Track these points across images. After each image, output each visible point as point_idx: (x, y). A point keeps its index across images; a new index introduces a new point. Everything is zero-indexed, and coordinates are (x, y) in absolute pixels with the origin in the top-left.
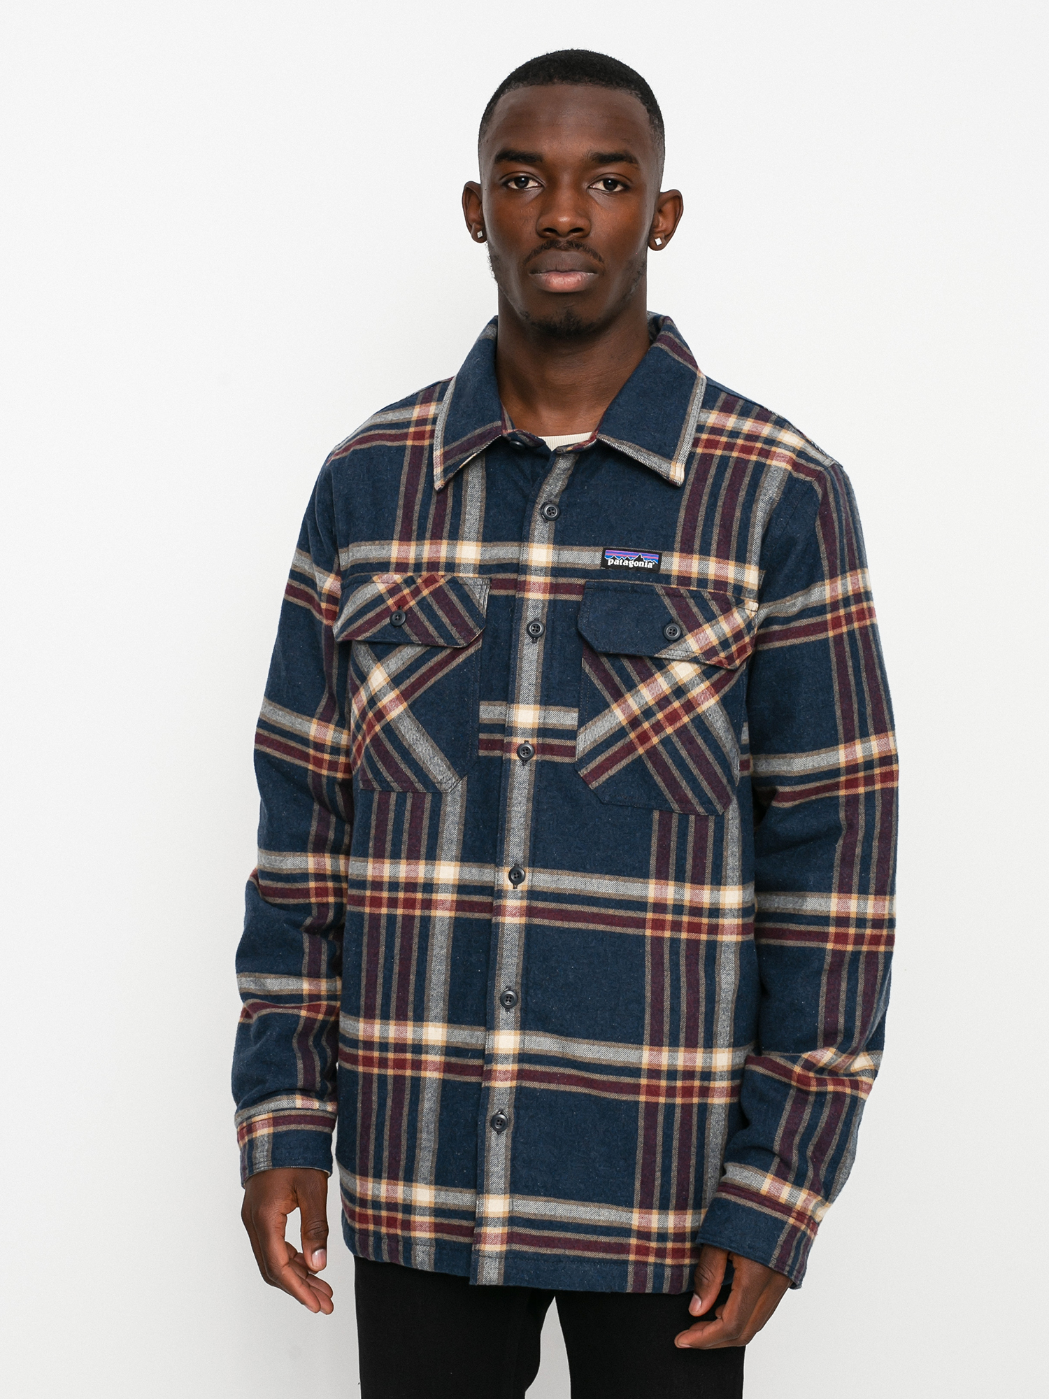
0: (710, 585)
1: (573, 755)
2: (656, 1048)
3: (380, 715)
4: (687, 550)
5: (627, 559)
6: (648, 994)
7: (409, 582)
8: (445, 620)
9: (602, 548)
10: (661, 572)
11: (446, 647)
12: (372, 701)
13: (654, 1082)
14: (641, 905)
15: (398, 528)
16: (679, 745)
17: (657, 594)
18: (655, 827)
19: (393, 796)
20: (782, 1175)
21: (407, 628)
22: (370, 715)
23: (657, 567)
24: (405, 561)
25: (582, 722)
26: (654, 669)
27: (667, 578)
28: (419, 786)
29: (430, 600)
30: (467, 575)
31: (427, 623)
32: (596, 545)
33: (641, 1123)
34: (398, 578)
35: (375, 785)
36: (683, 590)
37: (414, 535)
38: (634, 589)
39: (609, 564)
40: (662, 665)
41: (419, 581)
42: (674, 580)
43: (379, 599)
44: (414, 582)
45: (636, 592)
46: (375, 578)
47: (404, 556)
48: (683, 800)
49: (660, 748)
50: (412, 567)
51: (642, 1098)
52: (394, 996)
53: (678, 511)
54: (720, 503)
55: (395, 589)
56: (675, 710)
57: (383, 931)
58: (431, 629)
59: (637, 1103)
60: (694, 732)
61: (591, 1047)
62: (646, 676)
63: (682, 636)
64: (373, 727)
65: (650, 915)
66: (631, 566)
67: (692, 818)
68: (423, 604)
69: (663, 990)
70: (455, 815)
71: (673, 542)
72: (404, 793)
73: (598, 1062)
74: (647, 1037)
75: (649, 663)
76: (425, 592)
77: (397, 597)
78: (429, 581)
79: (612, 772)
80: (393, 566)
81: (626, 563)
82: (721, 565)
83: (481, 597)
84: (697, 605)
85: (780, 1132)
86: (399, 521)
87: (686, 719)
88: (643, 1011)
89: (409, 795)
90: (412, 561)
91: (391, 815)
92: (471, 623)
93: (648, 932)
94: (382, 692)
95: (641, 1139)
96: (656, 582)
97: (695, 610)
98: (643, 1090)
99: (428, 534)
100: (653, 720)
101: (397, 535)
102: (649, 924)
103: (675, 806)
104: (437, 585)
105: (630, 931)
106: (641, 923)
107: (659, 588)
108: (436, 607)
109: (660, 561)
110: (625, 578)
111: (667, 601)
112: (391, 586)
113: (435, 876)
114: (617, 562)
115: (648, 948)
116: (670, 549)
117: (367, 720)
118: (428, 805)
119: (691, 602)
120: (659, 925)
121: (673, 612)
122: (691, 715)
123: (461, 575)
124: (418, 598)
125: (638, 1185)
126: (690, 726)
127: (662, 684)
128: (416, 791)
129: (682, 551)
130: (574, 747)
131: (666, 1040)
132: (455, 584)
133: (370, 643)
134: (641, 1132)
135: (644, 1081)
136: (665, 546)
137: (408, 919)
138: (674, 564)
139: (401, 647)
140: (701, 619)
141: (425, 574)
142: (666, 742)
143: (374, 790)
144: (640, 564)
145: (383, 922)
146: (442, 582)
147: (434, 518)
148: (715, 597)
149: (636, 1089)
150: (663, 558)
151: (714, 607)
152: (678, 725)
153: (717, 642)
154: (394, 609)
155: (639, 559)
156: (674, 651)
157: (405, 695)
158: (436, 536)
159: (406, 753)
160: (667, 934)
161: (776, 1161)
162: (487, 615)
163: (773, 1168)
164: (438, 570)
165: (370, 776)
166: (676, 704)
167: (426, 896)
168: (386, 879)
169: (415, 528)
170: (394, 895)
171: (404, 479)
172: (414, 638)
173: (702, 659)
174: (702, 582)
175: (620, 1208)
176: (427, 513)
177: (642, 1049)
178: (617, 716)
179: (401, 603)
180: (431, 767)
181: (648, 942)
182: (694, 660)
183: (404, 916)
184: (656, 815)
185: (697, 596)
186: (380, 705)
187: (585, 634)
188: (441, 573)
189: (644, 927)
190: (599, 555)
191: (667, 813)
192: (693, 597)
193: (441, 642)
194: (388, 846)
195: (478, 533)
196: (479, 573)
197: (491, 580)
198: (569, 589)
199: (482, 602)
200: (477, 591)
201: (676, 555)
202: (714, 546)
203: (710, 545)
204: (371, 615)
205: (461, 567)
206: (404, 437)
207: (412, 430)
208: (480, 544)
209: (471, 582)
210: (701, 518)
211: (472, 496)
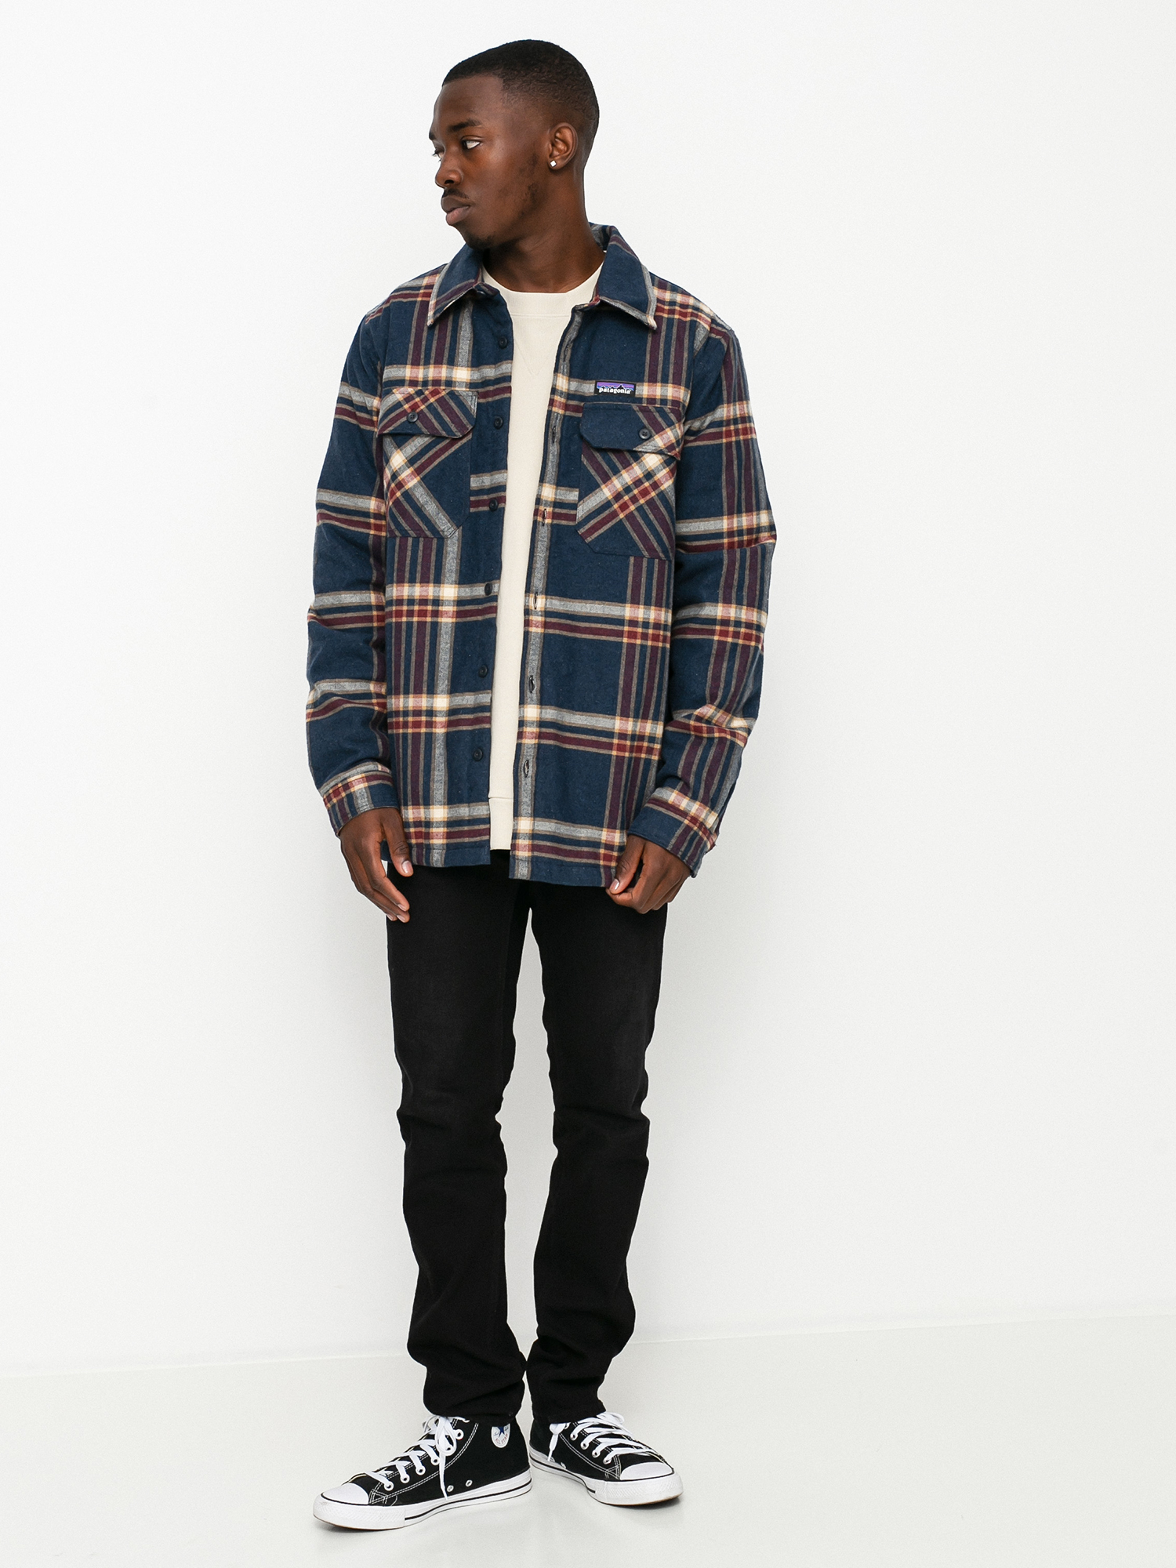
0: (669, 403)
1: (575, 520)
2: (624, 718)
3: (400, 485)
4: (653, 380)
5: (613, 388)
6: (621, 682)
7: (419, 393)
8: (447, 419)
9: (594, 381)
10: (636, 396)
11: (447, 438)
12: (394, 476)
13: (623, 742)
14: (620, 621)
15: (410, 357)
16: (648, 511)
17: (634, 411)
18: (631, 568)
19: (410, 540)
20: (684, 792)
21: (419, 424)
22: (393, 485)
23: (633, 393)
24: (416, 379)
25: (581, 497)
26: (632, 460)
27: (640, 400)
28: (428, 533)
29: (436, 405)
30: (461, 390)
31: (434, 420)
32: (592, 378)
33: (612, 770)
34: (411, 390)
35: (397, 533)
36: (650, 407)
37: (422, 362)
38: (617, 408)
39: (600, 391)
40: (637, 457)
41: (427, 392)
42: (645, 401)
43: (398, 405)
44: (423, 394)
45: (619, 409)
46: (395, 391)
47: (415, 376)
48: (651, 549)
49: (636, 513)
50: (421, 383)
51: (614, 753)
52: (412, 678)
53: (645, 355)
54: (673, 349)
55: (409, 399)
56: (646, 488)
57: (404, 633)
58: (436, 424)
59: (611, 755)
60: (658, 503)
61: (581, 717)
62: (627, 465)
63: (651, 436)
64: (395, 494)
65: (626, 628)
66: (615, 392)
67: (657, 561)
68: (430, 407)
69: (632, 680)
70: (453, 553)
71: (644, 376)
72: (418, 538)
73: (585, 727)
74: (619, 711)
75: (628, 456)
76: (432, 400)
77: (412, 403)
78: (434, 393)
79: (601, 531)
80: (407, 383)
81: (612, 391)
82: (676, 389)
83: (472, 404)
84: (661, 416)
85: (682, 763)
86: (411, 352)
87: (653, 494)
88: (617, 693)
89: (421, 539)
90: (421, 379)
91: (409, 553)
92: (465, 421)
93: (625, 640)
94: (402, 469)
95: (611, 781)
96: (633, 403)
97: (660, 419)
98: (615, 747)
99: (432, 361)
100: (631, 494)
101: (409, 361)
102: (626, 634)
103: (646, 553)
104: (440, 395)
105: (612, 639)
106: (620, 634)
107: (635, 407)
108: (440, 410)
109: (635, 389)
110: (611, 400)
111: (640, 415)
112: (406, 396)
113: (441, 594)
114: (605, 390)
115: (624, 651)
116: (642, 381)
117: (390, 489)
118: (434, 546)
120: (632, 635)
121: (645, 422)
122: (657, 492)
123: (457, 389)
124: (427, 404)
125: (607, 812)
126: (656, 499)
127: (637, 471)
128: (426, 537)
129: (649, 381)
130: (576, 515)
131: (631, 714)
132: (452, 394)
133: (392, 435)
134: (612, 776)
135: (615, 741)
136: (637, 378)
137: (422, 625)
138: (644, 390)
139: (414, 437)
140: (664, 425)
141: (430, 387)
142: (640, 509)
143: (396, 536)
144: (622, 391)
145: (404, 627)
146: (444, 393)
147: (436, 350)
148: (673, 411)
149: (610, 746)
150: (637, 387)
151: (672, 417)
152: (648, 498)
153: (674, 441)
154: (409, 411)
155: (621, 388)
156: (648, 446)
157: (418, 471)
158: (438, 362)
159: (419, 510)
160: (639, 642)
161: (681, 784)
162: (477, 415)
163: (679, 787)
164: (440, 386)
165: (393, 527)
166: (647, 484)
167: (435, 608)
168: (405, 598)
169: (422, 357)
170: (411, 608)
171: (414, 323)
172: (424, 430)
173: (665, 451)
174: (664, 401)
175: (594, 827)
176: (431, 347)
177: (615, 719)
178: (606, 492)
179: (414, 407)
180: (437, 521)
181: (625, 646)
182: (660, 452)
183: (418, 622)
184: (632, 560)
185: (661, 411)
186: (400, 478)
187: (585, 436)
188: (443, 388)
189: (622, 636)
190: (592, 386)
191: (639, 558)
192: (658, 412)
193: (444, 434)
194: (407, 575)
195: (468, 361)
196: (470, 388)
197: (477, 392)
198: (577, 409)
199: (473, 407)
200: (469, 399)
201: (646, 384)
202: (671, 376)
203: (668, 376)
204: (393, 415)
205: (457, 384)
206: (417, 296)
207: (422, 291)
208: (470, 369)
209: (465, 394)
210: (661, 358)
211: (464, 336)
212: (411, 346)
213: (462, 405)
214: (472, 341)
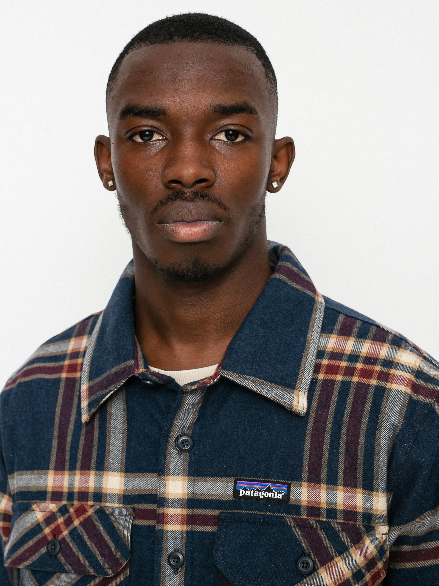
0: (340, 516)
4: (315, 479)
5: (258, 490)
7: (63, 510)
8: (94, 550)
9: (233, 479)
10: (291, 502)
11: (97, 577)
15: (53, 458)
17: (288, 525)
21: (61, 558)
23: (287, 497)
24: (60, 490)
27: (297, 508)
29: (80, 530)
30: (113, 505)
31: (78, 553)
32: (227, 475)
34: (53, 506)
36: (313, 521)
37: (67, 467)
38: (264, 521)
39: (241, 495)
41: (71, 510)
42: (303, 511)
43: (37, 529)
44: (67, 511)
45: (267, 523)
46: (34, 507)
47: (59, 485)
50: (65, 495)
53: (303, 439)
55: (50, 519)
58: (83, 558)
63: (315, 569)
66: (261, 497)
68: (73, 533)
71: (301, 472)
76: (76, 523)
77: (52, 526)
78: (81, 511)
80: (49, 495)
81: (257, 494)
82: (349, 494)
83: (126, 528)
84: (328, 536)
86: (54, 451)
90: (66, 490)
92: (118, 554)
96: (287, 513)
97: (326, 542)
99: (78, 465)
101: (52, 465)
104: (87, 515)
107: (289, 520)
108: (85, 537)
109: (289, 491)
110: (256, 509)
111: (298, 533)
112: (48, 515)
114: (248, 493)
116: (299, 479)
119: (322, 534)
121: (305, 544)
123: (108, 504)
124: (70, 528)
129: (310, 480)
132: (102, 514)
133: (31, 570)
136: (293, 475)
138: (303, 494)
139: (55, 576)
140: (332, 551)
141: (76, 503)
144: (270, 495)
146: (91, 512)
147: (84, 449)
148: (345, 527)
150: (292, 488)
151: (345, 538)
153: (351, 575)
154: (50, 538)
155: (269, 490)
158: (85, 467)
162: (131, 546)
164: (87, 500)
169: (67, 458)
171: (58, 410)
172: (68, 567)
174: (332, 512)
176: (78, 444)
179: (56, 532)
185: (326, 527)
187: (220, 567)
188: (90, 503)
190: (231, 486)
192: (324, 529)
193: (92, 571)
195: (121, 464)
196: (124, 503)
197: (134, 509)
198: (204, 520)
199: (126, 533)
200: (122, 521)
201: (305, 484)
202: (341, 475)
203: (337, 473)
204: (31, 543)
205: (108, 498)
206: (60, 369)
207: (67, 362)
208: (123, 474)
209: (116, 512)
210: (326, 446)
211: (115, 427)
212: (55, 443)
213: (112, 529)
214: (125, 435)
